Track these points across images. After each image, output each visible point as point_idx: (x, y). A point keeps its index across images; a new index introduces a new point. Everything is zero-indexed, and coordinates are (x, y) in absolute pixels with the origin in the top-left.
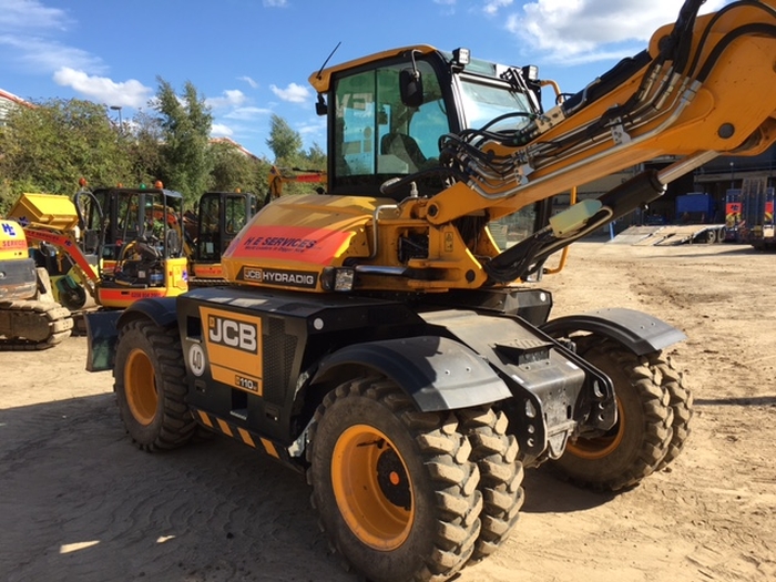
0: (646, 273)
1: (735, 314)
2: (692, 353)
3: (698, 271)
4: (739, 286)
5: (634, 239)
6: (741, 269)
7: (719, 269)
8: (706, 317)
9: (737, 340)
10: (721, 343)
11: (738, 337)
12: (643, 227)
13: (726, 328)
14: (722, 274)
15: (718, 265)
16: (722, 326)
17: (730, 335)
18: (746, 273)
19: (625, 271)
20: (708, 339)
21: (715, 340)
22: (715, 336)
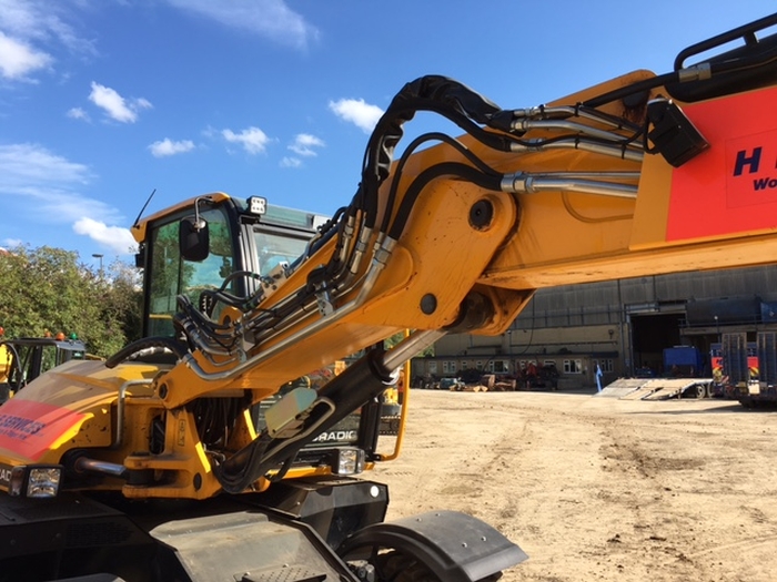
0: (623, 432)
1: (701, 486)
2: (636, 539)
3: (677, 431)
4: (716, 449)
5: (622, 392)
6: (722, 430)
7: (699, 429)
8: (668, 489)
9: (692, 522)
10: (673, 527)
11: (694, 518)
12: (632, 380)
13: (684, 506)
14: (701, 435)
15: (699, 424)
16: (681, 503)
17: (686, 514)
18: (726, 435)
19: (601, 429)
20: (661, 521)
21: (668, 521)
22: (669, 517)
